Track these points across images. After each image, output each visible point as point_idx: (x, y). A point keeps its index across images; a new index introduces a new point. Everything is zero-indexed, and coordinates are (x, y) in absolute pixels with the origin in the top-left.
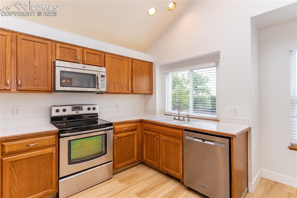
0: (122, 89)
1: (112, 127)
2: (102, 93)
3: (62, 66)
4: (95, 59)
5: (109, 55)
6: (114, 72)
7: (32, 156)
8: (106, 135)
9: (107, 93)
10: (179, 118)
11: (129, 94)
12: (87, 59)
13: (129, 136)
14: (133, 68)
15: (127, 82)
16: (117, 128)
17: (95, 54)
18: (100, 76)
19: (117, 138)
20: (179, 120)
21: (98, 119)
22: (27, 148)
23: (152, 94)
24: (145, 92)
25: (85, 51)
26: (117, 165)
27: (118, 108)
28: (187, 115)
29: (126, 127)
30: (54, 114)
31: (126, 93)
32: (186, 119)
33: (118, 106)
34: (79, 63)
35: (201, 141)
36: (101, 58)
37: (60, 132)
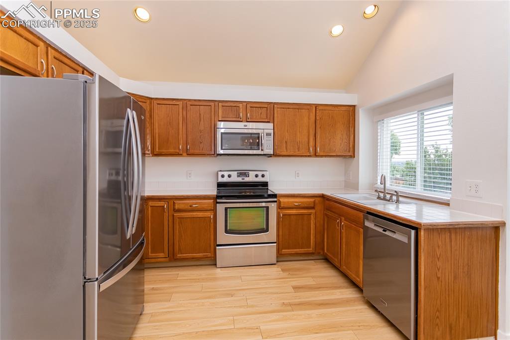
0: (299, 150)
1: (276, 199)
2: (269, 156)
3: (223, 127)
4: (261, 113)
5: (279, 106)
6: (286, 127)
7: (194, 216)
8: (267, 208)
9: (275, 155)
10: (385, 196)
11: (309, 156)
12: (250, 115)
13: (302, 215)
14: (318, 118)
15: (307, 140)
16: (284, 202)
17: (260, 107)
18: (265, 134)
19: (283, 215)
20: (384, 199)
21: (268, 189)
22: (190, 208)
23: (354, 157)
24: (339, 154)
25: (248, 106)
26: (283, 250)
27: (298, 176)
28: (396, 192)
29: (297, 202)
30: (221, 180)
31: (306, 156)
32: (394, 198)
33: (298, 173)
34: (242, 121)
35: (381, 230)
36: (268, 111)
37: (218, 197)
